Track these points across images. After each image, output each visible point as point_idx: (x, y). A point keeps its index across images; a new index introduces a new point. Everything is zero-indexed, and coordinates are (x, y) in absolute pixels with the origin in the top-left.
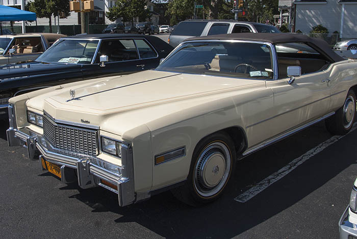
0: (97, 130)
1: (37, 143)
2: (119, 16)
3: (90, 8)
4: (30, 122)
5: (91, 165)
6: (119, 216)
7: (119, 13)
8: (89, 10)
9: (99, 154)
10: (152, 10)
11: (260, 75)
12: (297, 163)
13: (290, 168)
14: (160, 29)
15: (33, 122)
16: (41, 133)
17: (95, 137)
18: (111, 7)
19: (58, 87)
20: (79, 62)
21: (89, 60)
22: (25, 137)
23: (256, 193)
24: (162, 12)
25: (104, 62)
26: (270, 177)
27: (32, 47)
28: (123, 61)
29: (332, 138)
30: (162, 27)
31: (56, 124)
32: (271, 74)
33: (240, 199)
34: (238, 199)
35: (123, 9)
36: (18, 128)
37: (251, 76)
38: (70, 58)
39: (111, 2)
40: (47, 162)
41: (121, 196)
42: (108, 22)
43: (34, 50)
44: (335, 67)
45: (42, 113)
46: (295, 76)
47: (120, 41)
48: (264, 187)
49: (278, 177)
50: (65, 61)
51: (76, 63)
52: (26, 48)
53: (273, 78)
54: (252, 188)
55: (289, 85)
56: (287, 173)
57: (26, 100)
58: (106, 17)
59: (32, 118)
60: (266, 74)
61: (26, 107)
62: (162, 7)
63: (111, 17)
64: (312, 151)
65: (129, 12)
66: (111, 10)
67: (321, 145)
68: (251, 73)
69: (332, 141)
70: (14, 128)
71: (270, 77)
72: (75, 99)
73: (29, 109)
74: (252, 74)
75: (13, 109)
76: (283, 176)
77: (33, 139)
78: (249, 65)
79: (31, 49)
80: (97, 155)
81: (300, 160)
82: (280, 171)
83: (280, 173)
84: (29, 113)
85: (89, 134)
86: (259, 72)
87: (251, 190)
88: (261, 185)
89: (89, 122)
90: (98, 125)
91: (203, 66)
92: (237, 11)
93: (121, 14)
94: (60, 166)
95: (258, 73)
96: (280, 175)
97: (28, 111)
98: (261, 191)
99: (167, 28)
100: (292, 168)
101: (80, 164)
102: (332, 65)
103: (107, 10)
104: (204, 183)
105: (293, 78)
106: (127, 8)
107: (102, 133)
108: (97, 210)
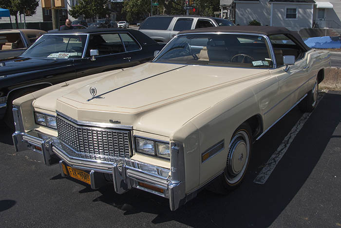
0: (130, 131)
1: (53, 147)
2: (81, 14)
3: (60, 5)
4: (38, 124)
5: (128, 168)
6: (154, 216)
7: (81, 11)
8: (60, 7)
9: (132, 155)
10: (110, 8)
11: (262, 64)
12: (288, 140)
13: (285, 146)
14: (118, 25)
15: (42, 123)
16: (55, 135)
17: (127, 138)
18: (73, 5)
19: (64, 84)
20: (70, 57)
21: (80, 54)
22: (39, 142)
23: (270, 173)
24: (118, 10)
25: (95, 56)
26: (273, 156)
27: (11, 44)
28: (111, 54)
29: (304, 115)
30: (120, 23)
31: (78, 127)
32: (271, 63)
33: (259, 181)
34: (256, 181)
35: (84, 7)
36: (27, 131)
37: (254, 65)
38: (60, 53)
39: (73, 2)
40: (68, 167)
41: (173, 201)
42: (71, 18)
43: (14, 47)
44: (309, 55)
45: (55, 114)
46: (290, 65)
47: (102, 35)
48: (273, 167)
49: (280, 155)
50: (55, 56)
51: (66, 58)
52: (5, 44)
53: (272, 67)
54: (264, 169)
55: (286, 73)
56: (285, 150)
57: (32, 100)
58: (68, 15)
59: (41, 120)
60: (266, 63)
61: (33, 107)
62: (118, 5)
63: (74, 14)
64: (294, 128)
65: (90, 9)
66: (74, 8)
67: (298, 122)
68: (253, 62)
69: (305, 118)
70: (22, 132)
71: (270, 66)
72: (95, 97)
73: (36, 110)
74: (255, 63)
75: (18, 111)
76: (283, 154)
77: (48, 142)
78: (246, 56)
79: (10, 45)
80: (131, 157)
81: (290, 138)
82: (279, 149)
83: (280, 152)
84: (37, 115)
85: (120, 134)
86: (260, 61)
87: (264, 170)
88: (270, 164)
89: (120, 123)
90: (131, 124)
91: (191, 57)
92: (188, 8)
93: (83, 11)
94: (88, 172)
95: (259, 63)
96: (280, 153)
97: (35, 112)
98: (272, 170)
99: (124, 24)
100: (287, 145)
101: (116, 169)
102: (307, 53)
103: (69, 8)
104: (232, 171)
105: (289, 66)
106: (89, 6)
107: (135, 133)
108: (128, 212)
